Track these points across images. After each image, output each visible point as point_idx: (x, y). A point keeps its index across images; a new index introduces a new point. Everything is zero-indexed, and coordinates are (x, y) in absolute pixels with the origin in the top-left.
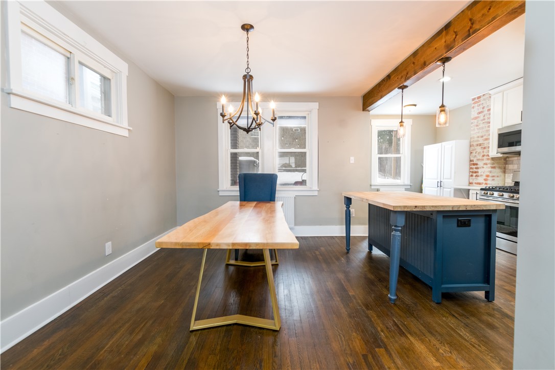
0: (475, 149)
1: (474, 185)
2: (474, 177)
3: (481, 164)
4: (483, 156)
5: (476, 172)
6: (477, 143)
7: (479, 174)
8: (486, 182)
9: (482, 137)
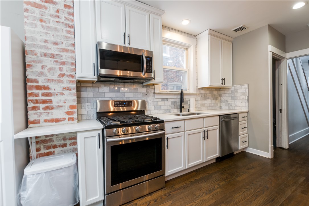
0: (40, 62)
1: (42, 123)
2: (41, 110)
3: (55, 88)
4: (63, 75)
5: (44, 102)
6: (45, 52)
7: (54, 104)
8: (71, 116)
9: (56, 44)
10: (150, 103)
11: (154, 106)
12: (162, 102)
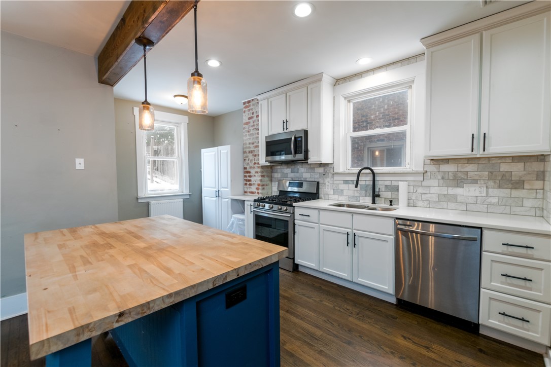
0: (248, 156)
1: (248, 194)
2: (248, 186)
3: (253, 172)
4: (255, 164)
5: (249, 181)
6: (249, 150)
7: (252, 183)
8: (258, 192)
9: (253, 144)
10: (328, 186)
11: (334, 190)
12: (345, 185)
